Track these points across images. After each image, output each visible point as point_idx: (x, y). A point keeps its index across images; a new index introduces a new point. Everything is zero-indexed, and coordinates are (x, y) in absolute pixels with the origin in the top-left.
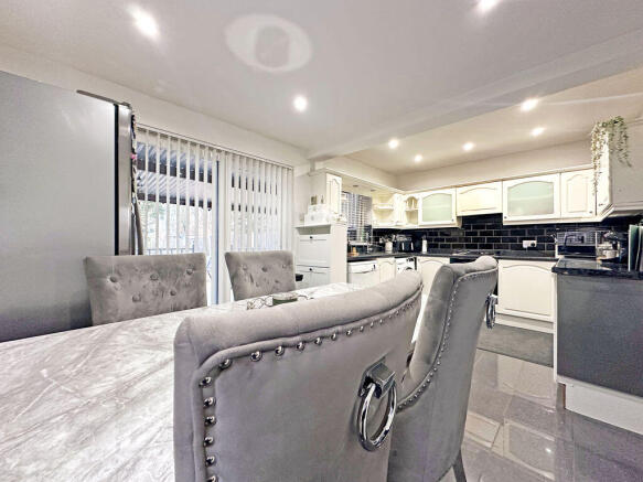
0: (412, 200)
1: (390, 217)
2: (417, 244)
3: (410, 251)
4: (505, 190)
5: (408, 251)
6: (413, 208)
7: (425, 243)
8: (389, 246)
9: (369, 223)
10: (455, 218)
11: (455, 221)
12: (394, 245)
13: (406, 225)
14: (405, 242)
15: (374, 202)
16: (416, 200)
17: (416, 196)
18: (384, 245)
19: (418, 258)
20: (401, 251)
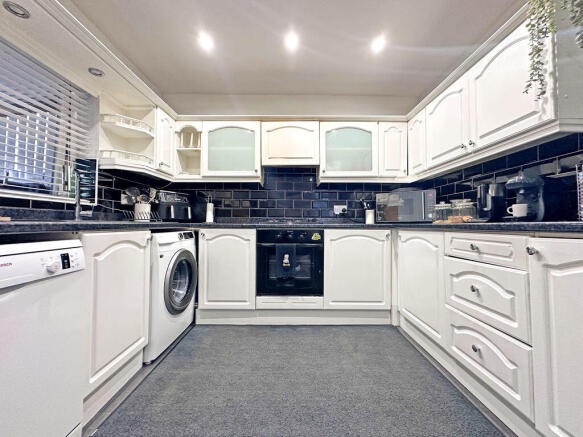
0: (190, 135)
1: (146, 152)
2: (198, 209)
3: (186, 220)
4: (323, 134)
5: (182, 220)
6: (191, 147)
7: (210, 207)
8: (144, 210)
9: (90, 156)
10: (259, 168)
11: (259, 173)
12: (155, 207)
13: (177, 174)
14: (177, 205)
15: (103, 109)
16: (197, 134)
17: (198, 125)
18: (131, 208)
19: (202, 231)
20: (168, 219)
